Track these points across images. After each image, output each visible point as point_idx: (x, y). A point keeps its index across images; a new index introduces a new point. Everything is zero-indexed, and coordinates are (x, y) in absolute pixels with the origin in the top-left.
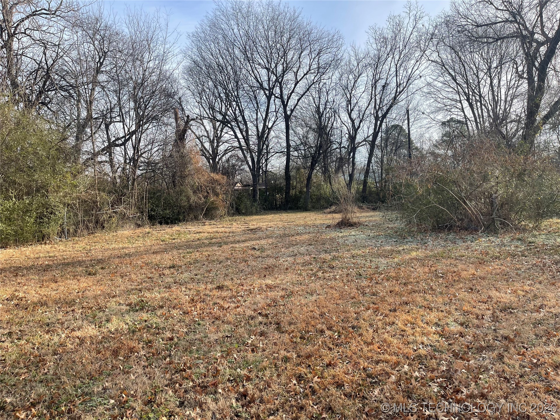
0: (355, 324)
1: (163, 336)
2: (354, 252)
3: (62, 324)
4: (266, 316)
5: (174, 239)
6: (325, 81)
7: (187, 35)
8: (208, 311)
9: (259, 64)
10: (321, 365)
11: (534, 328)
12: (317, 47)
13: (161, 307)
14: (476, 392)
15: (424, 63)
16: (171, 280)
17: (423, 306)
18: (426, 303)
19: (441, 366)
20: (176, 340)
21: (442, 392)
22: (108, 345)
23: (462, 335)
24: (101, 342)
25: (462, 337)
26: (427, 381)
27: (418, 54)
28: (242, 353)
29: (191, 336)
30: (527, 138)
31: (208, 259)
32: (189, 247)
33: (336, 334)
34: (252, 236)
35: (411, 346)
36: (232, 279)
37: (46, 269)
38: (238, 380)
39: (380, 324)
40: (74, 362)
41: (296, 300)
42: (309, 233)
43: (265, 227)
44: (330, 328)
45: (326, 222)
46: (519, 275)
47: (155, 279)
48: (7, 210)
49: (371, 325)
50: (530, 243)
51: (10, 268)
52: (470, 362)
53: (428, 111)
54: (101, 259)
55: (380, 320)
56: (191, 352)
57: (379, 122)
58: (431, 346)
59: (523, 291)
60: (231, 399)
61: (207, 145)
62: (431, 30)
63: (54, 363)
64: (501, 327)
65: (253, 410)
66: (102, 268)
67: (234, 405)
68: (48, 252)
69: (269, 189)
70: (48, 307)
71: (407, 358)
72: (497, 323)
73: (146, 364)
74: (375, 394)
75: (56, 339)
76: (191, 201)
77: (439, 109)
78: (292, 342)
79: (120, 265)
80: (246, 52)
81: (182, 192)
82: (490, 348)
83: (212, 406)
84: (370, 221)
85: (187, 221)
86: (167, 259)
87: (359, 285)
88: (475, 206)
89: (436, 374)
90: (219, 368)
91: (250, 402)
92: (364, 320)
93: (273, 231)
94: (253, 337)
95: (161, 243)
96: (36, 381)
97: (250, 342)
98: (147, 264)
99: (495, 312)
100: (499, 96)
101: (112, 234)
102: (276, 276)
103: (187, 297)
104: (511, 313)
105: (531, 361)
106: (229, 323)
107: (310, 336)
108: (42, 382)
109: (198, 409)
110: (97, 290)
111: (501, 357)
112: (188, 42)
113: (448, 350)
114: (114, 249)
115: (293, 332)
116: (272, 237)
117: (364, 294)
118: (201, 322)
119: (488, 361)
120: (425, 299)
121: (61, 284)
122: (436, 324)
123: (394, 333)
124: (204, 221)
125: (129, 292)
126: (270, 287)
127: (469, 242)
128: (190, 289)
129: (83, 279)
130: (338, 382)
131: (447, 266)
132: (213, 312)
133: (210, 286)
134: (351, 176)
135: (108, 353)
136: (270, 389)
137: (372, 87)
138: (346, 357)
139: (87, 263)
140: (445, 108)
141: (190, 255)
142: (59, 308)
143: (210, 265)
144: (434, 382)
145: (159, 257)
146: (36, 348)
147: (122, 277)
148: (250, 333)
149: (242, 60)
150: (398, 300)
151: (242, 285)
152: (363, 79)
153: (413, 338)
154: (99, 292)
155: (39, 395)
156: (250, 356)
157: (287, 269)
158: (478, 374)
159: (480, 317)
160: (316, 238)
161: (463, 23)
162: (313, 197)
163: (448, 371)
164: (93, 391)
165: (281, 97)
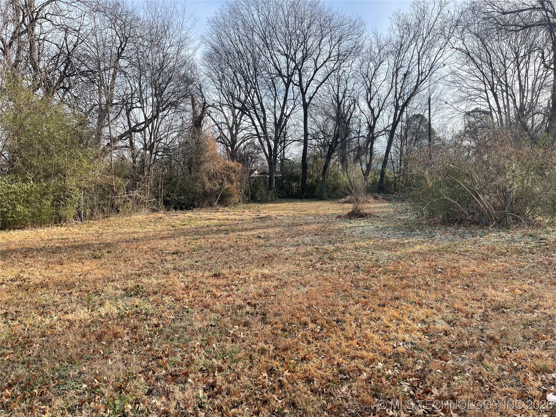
0: (340, 318)
1: (149, 322)
2: (357, 244)
3: (57, 306)
4: (255, 306)
5: (184, 225)
6: (344, 68)
7: (207, 20)
8: (200, 299)
9: (279, 51)
10: (296, 358)
11: (524, 329)
12: (337, 34)
13: (155, 293)
14: (446, 394)
15: (449, 51)
16: (172, 266)
17: (413, 302)
18: (417, 299)
19: (417, 365)
20: (161, 326)
21: (412, 392)
22: (95, 329)
23: (446, 334)
24: (89, 326)
25: (446, 336)
26: (399, 379)
27: (442, 41)
28: (221, 343)
29: (177, 324)
30: (550, 130)
31: (211, 247)
32: (197, 233)
33: (319, 327)
34: (261, 224)
35: (391, 343)
36: (230, 267)
37: (56, 250)
38: (210, 370)
39: (365, 319)
40: (58, 345)
41: (289, 291)
42: (318, 223)
43: (275, 215)
44: (314, 321)
45: (337, 212)
46: (521, 273)
47: (156, 265)
48: (25, 192)
49: (356, 320)
50: (541, 239)
51: (22, 249)
52: (448, 362)
53: (451, 100)
54: (110, 243)
55: (366, 315)
56: (172, 340)
57: (399, 112)
58: (412, 343)
59: (521, 290)
60: (198, 389)
61: (226, 132)
62: (457, 17)
63: (40, 345)
64: (488, 327)
65: (217, 402)
66: (108, 252)
67: (201, 396)
68: (62, 234)
69: (285, 177)
70: (48, 289)
71: (384, 355)
72: (486, 322)
73: (126, 350)
74: (343, 390)
75: (47, 321)
76: (206, 187)
77: (464, 99)
78: (273, 333)
79: (126, 249)
80: (265, 38)
81: (197, 178)
82: (472, 348)
83: (179, 395)
84: (383, 212)
85: (202, 207)
86: (172, 245)
87: (354, 277)
88: (488, 200)
89: (409, 372)
90: (195, 358)
91: (216, 393)
92: (350, 314)
93: (282, 221)
94: (237, 327)
95: (171, 228)
96: (18, 362)
97: (232, 332)
98: (152, 249)
99: (486, 311)
100: (526, 86)
101: (126, 218)
102: (274, 265)
103: (183, 283)
104: (503, 312)
105: (512, 364)
106: (217, 312)
107: (292, 328)
108: (24, 363)
109: (163, 398)
110: (98, 274)
111: (481, 358)
112: (208, 28)
113: (428, 349)
114: (125, 233)
115: (276, 323)
116: (280, 226)
117: (357, 287)
118: (190, 310)
119: (467, 362)
120: (418, 295)
121: (65, 266)
122: (424, 322)
123: (377, 329)
124: (218, 207)
125: (127, 277)
126: (265, 277)
127: (478, 237)
128: (187, 276)
129: (87, 263)
130: (308, 377)
131: (448, 261)
132: (204, 299)
133: (207, 274)
134: (369, 166)
135: (93, 338)
136: (239, 381)
137: (393, 76)
138: (323, 351)
139: (95, 246)
140: (469, 98)
141: (196, 241)
142: (58, 290)
143: (213, 253)
144: (407, 382)
145: (165, 243)
146: (26, 329)
147: (125, 261)
148: (235, 322)
149: (261, 47)
150: (390, 295)
151: (239, 274)
152: (384, 66)
153: (396, 334)
154: (100, 276)
155: (17, 377)
156: (229, 346)
157: (287, 259)
158: (453, 375)
159: (470, 316)
160: (324, 228)
161: (489, 10)
162: (330, 186)
163: (423, 370)
164: (69, 375)
165: (300, 85)
